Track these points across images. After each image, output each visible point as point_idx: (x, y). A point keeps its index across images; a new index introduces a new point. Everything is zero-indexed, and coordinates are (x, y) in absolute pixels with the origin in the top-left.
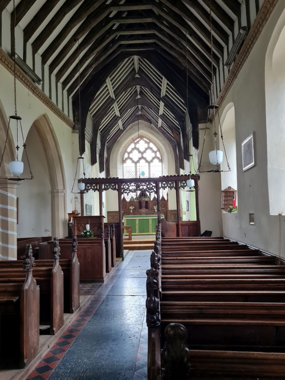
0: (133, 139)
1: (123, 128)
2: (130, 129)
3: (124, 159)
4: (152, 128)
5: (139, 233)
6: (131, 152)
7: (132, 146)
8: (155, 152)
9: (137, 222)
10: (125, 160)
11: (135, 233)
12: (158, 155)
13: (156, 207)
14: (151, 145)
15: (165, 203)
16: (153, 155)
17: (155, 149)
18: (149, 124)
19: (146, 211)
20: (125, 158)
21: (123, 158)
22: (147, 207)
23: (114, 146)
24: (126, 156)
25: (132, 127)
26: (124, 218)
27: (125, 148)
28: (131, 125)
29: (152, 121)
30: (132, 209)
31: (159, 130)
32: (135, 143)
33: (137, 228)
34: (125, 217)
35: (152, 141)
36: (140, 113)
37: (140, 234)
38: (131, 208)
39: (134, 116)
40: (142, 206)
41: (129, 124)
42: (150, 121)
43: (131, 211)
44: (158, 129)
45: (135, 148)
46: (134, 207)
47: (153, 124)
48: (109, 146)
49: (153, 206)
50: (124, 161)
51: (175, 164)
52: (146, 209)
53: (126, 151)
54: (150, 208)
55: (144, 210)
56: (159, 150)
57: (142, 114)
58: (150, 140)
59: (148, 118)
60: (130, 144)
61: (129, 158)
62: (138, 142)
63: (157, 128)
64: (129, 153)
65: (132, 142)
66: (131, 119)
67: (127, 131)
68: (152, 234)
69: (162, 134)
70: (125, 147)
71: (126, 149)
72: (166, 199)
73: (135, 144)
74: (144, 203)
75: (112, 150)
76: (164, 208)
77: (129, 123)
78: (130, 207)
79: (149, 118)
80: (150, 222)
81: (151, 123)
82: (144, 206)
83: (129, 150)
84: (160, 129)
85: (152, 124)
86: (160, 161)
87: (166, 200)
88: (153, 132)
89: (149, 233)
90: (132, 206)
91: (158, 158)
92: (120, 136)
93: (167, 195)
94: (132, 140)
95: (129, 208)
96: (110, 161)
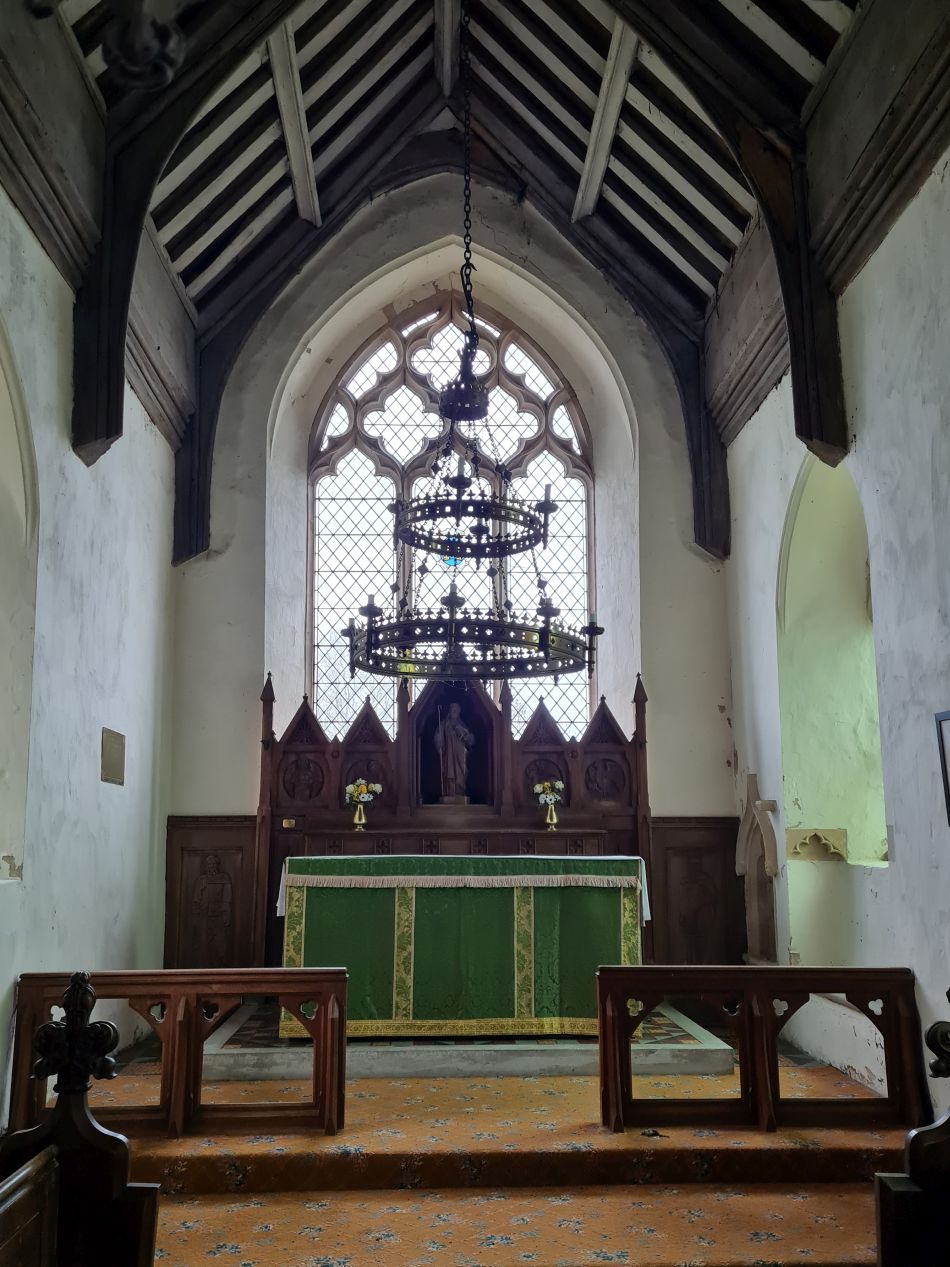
0: (388, 309)
1: (324, 216)
2: (369, 226)
3: (325, 445)
4: (527, 229)
5: (416, 1017)
6: (375, 399)
7: (385, 358)
8: (543, 409)
9: (405, 917)
10: (327, 452)
11: (379, 1023)
12: (563, 424)
13: (553, 789)
14: (517, 360)
15: (617, 758)
16: (528, 426)
17: (541, 385)
18: (506, 198)
19: (470, 824)
20: (331, 439)
21: (311, 436)
22: (478, 791)
23: (254, 338)
24: (338, 422)
25: (386, 213)
26: (286, 878)
27: (337, 365)
28: (380, 199)
29: (526, 176)
30: (367, 798)
31: (578, 244)
32: (405, 341)
33: (404, 975)
34: (297, 869)
35: (523, 333)
36: (445, 120)
37: (428, 1027)
38: (361, 791)
39: (404, 142)
40: (446, 780)
41: (368, 194)
42: (517, 177)
43: (360, 819)
44: (569, 234)
45: (404, 375)
46: (378, 788)
47: (539, 202)
48: (210, 336)
49: (530, 786)
50: (317, 460)
51: (688, 476)
52: (472, 801)
53: (335, 393)
54: (507, 796)
55: (454, 814)
56: (569, 393)
57: (462, 128)
58: (504, 324)
59: (503, 154)
60: (368, 342)
61: (356, 438)
62: (423, 338)
63: (564, 227)
64: (359, 409)
65: (380, 331)
66: (380, 157)
67: (350, 240)
68: (535, 1031)
69: (600, 273)
70: (329, 361)
71: (339, 376)
72: (628, 730)
73: (406, 348)
74: (456, 758)
75: (237, 366)
76: (609, 796)
77: (366, 181)
78: (350, 788)
79: (509, 159)
80: (523, 916)
81: (521, 191)
82: (460, 780)
83: (360, 383)
84: (580, 233)
85: (528, 205)
86: (576, 466)
87: (630, 738)
88: (533, 252)
89: (508, 1025)
90: (370, 780)
91: (566, 445)
92: (293, 270)
93: (640, 699)
94: (385, 320)
95: (342, 792)
96: (217, 438)
